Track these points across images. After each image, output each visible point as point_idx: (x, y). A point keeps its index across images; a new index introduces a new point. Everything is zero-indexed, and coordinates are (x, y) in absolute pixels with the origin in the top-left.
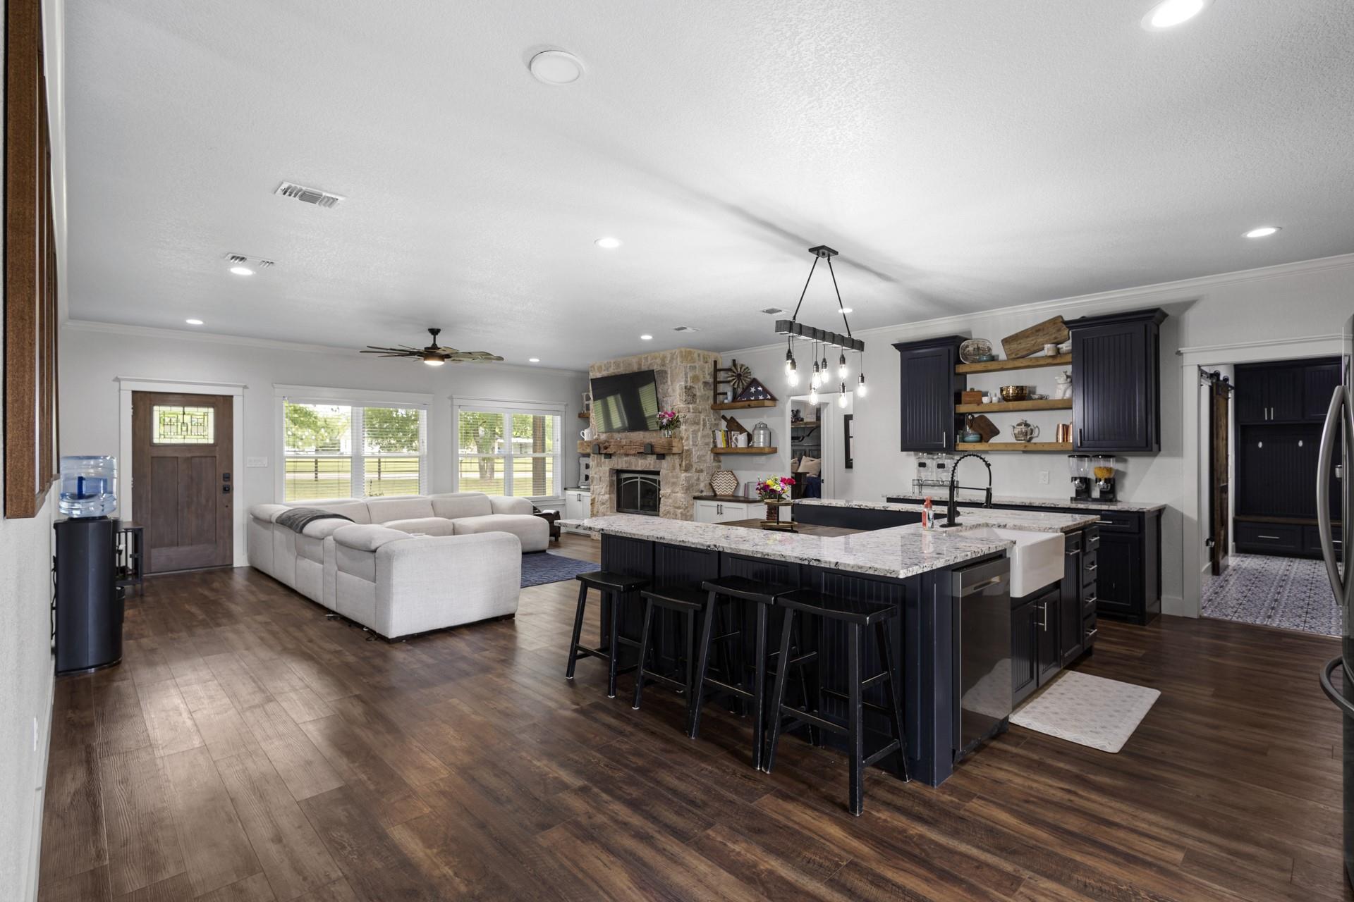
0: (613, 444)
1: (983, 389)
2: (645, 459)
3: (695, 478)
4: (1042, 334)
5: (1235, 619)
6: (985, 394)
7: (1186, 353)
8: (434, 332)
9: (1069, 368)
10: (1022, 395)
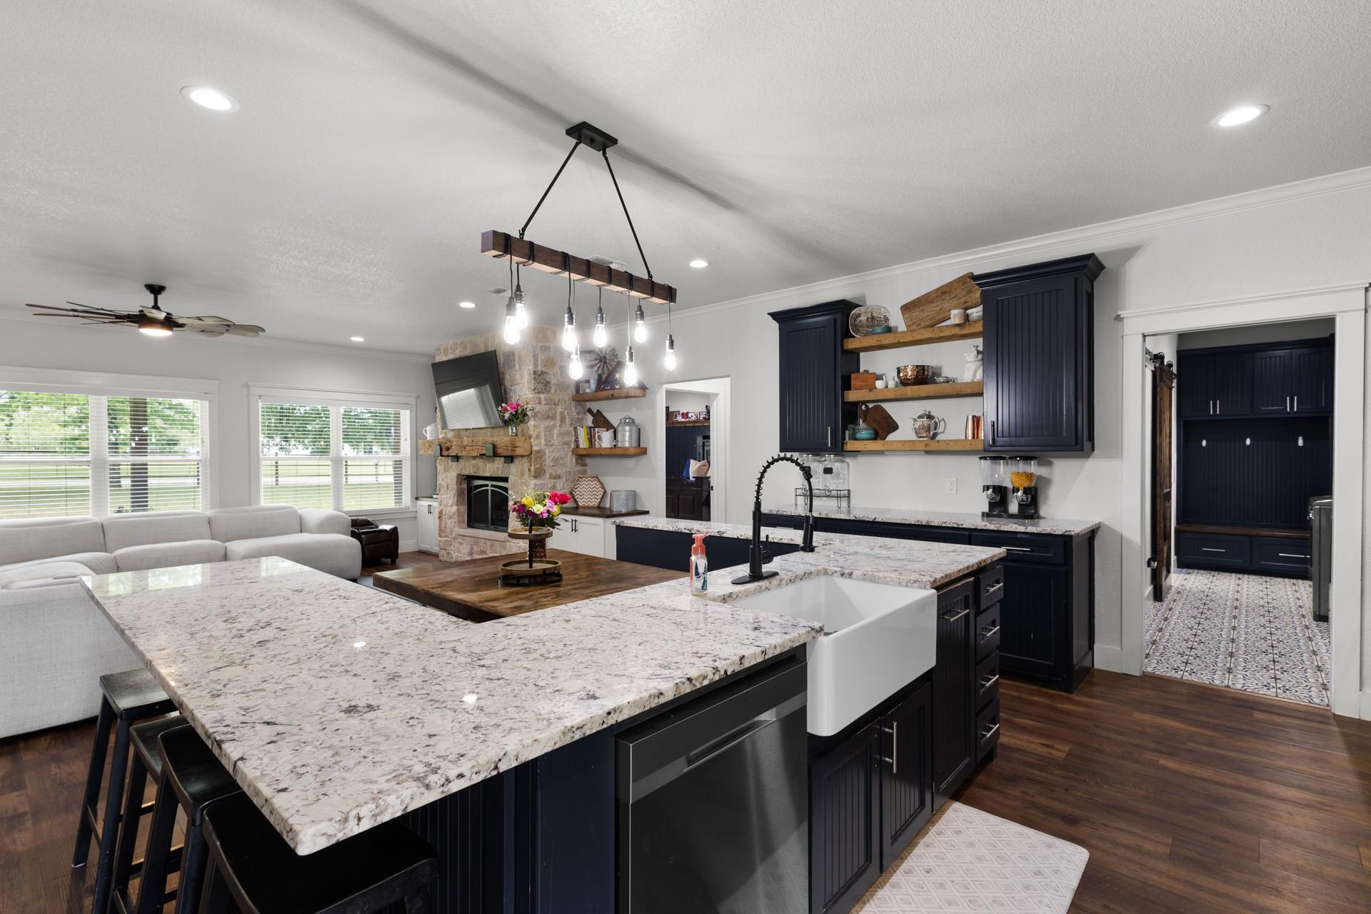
0: (455, 443)
1: (878, 372)
2: (493, 462)
3: (550, 486)
4: (948, 298)
5: (1187, 677)
6: (880, 378)
7: (1127, 317)
8: (156, 290)
9: (979, 342)
10: (923, 377)
